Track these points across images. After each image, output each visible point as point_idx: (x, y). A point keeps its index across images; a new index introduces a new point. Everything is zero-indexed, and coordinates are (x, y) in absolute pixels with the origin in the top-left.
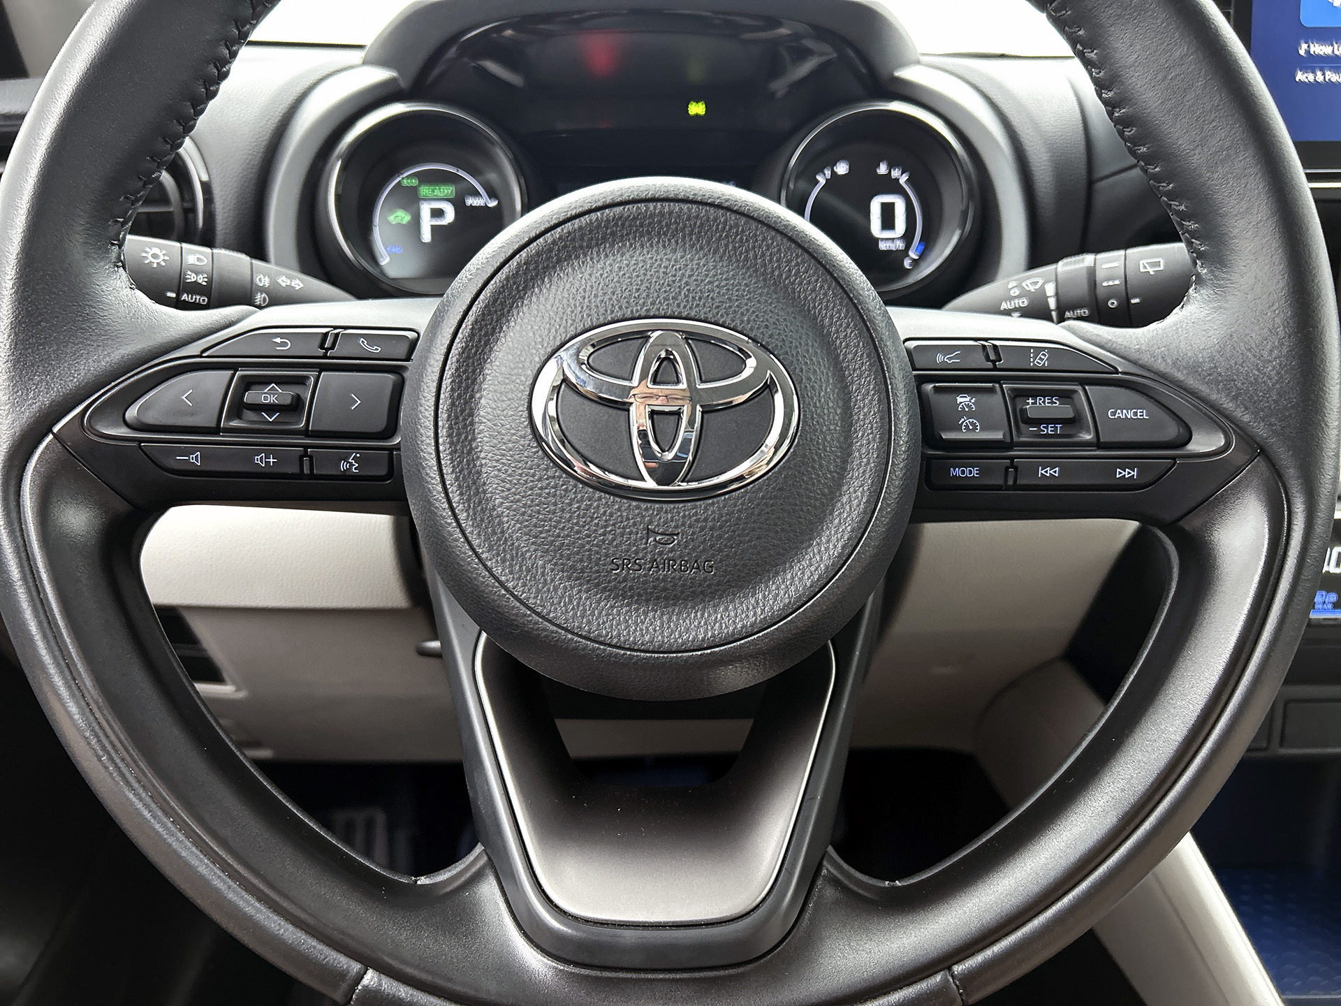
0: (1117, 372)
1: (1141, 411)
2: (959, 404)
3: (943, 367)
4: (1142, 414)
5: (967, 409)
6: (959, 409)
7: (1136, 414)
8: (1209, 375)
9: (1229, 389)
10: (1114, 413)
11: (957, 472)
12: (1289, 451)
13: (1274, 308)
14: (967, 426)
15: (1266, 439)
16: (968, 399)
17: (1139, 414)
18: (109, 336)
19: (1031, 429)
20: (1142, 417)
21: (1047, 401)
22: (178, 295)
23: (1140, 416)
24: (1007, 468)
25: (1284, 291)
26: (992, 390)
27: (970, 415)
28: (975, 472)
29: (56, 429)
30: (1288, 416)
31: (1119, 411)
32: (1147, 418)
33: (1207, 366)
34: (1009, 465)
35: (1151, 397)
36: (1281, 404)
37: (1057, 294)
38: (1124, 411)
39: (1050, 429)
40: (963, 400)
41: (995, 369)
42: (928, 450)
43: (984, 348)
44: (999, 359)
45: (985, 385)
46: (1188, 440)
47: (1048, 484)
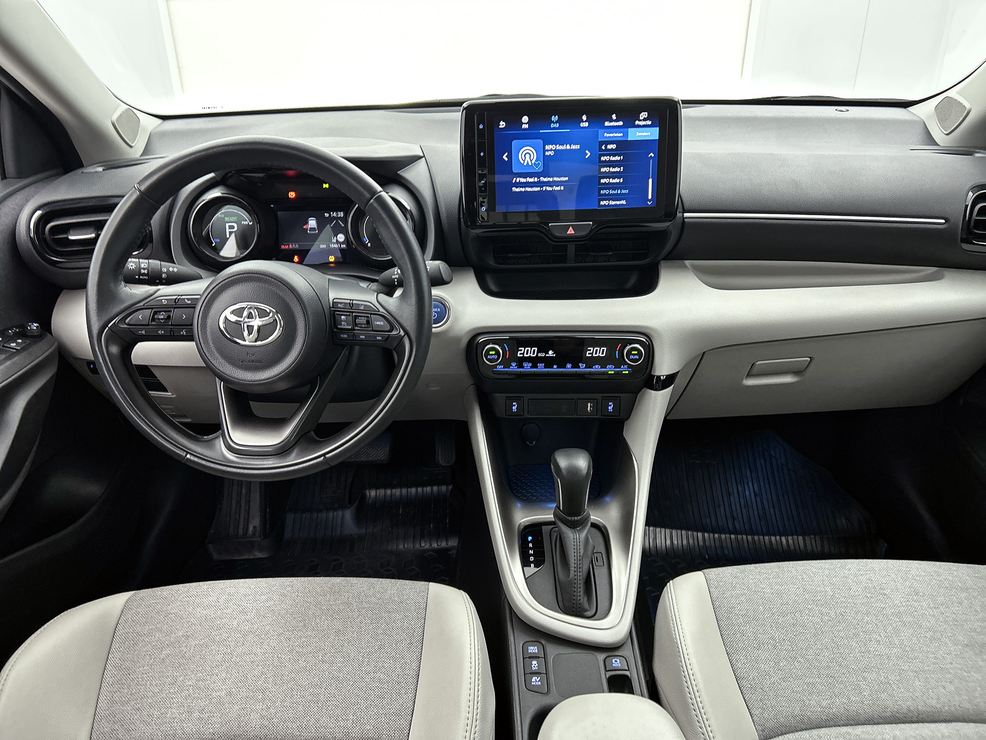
0: (379, 311)
3: (339, 308)
4: (382, 323)
6: (342, 320)
11: (342, 336)
14: (343, 324)
18: (123, 301)
19: (359, 325)
21: (363, 318)
22: (139, 277)
24: (354, 336)
27: (344, 321)
28: (346, 336)
29: (109, 326)
31: (377, 322)
35: (386, 319)
38: (379, 322)
39: (363, 326)
40: (343, 317)
41: (352, 309)
42: (335, 330)
43: (350, 303)
44: (353, 306)
45: (349, 314)
46: (393, 330)
47: (362, 340)
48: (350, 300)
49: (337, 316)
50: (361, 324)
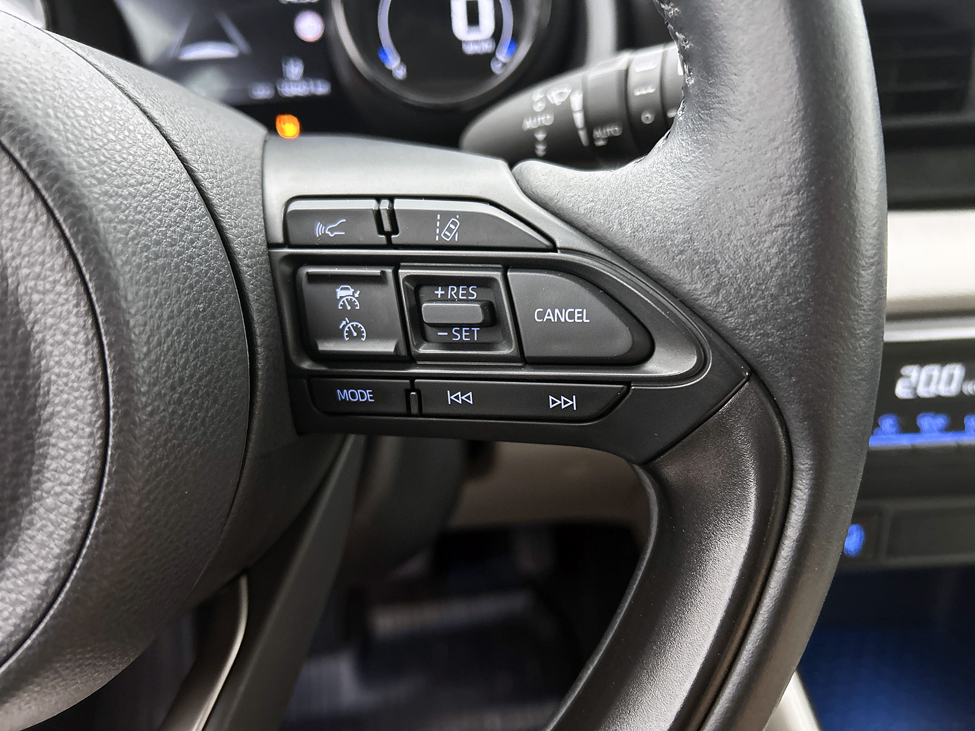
0: (554, 249)
1: (581, 310)
2: (339, 300)
3: (322, 242)
4: (581, 316)
5: (349, 308)
6: (340, 308)
7: (572, 315)
8: (681, 252)
9: (707, 275)
10: (541, 315)
11: (345, 395)
12: (791, 376)
13: (776, 144)
14: (349, 332)
15: (759, 356)
16: (351, 292)
17: (577, 315)
19: (439, 334)
20: (581, 321)
21: (461, 292)
23: (579, 318)
24: (408, 392)
25: (791, 116)
26: (380, 280)
27: (353, 315)
28: (368, 395)
30: (792, 322)
31: (549, 310)
32: (588, 321)
33: (680, 237)
34: (409, 387)
35: (600, 288)
36: (782, 301)
37: (585, 110)
38: (557, 311)
39: (464, 334)
40: (344, 293)
41: (390, 245)
42: (306, 365)
43: (378, 214)
44: (395, 230)
45: (376, 271)
46: (648, 355)
47: (460, 413)
48: (378, 198)
49: (309, 289)
50: (447, 327)
